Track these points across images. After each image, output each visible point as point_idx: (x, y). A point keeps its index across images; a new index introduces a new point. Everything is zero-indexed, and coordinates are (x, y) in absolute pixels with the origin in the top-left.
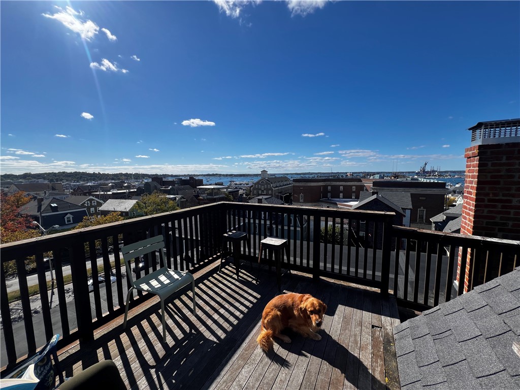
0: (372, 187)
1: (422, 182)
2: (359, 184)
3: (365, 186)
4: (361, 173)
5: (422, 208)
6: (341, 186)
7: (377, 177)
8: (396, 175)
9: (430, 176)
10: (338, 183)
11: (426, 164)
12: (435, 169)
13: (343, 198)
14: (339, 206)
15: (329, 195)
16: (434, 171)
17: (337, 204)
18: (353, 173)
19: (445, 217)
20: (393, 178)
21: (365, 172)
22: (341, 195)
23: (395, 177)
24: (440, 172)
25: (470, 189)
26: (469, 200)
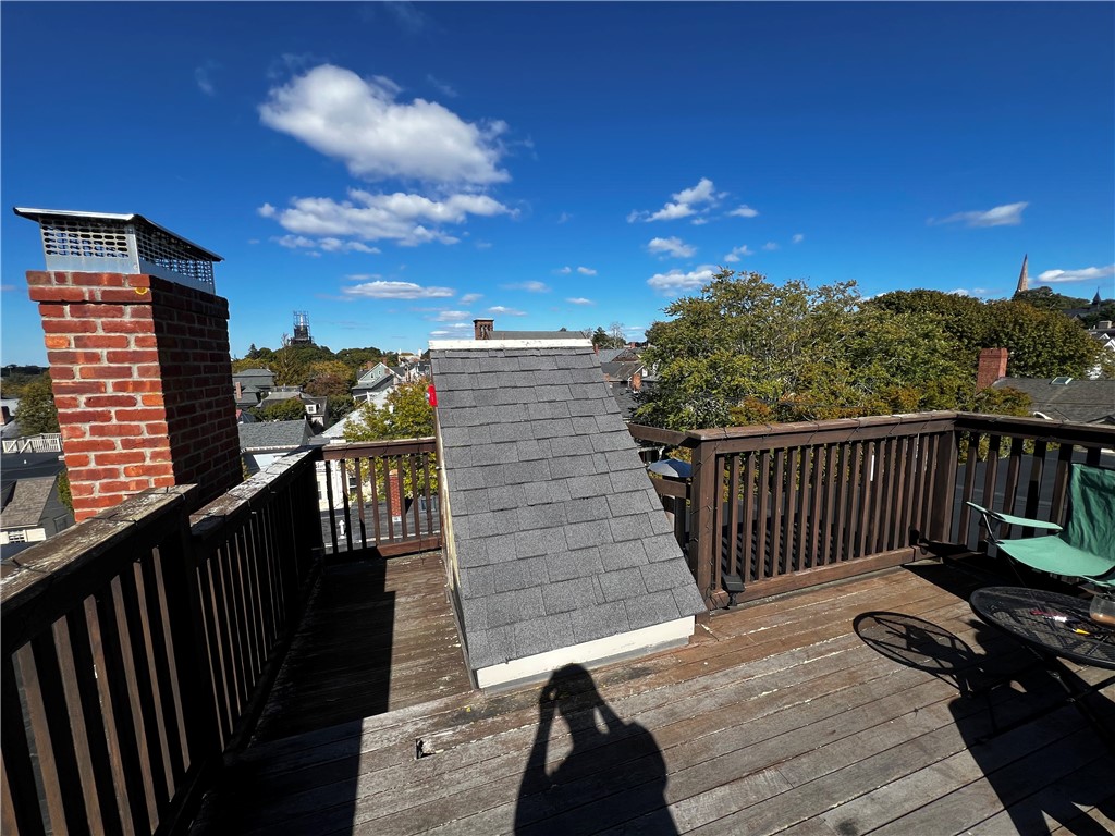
25: (110, 392)
26: (114, 421)
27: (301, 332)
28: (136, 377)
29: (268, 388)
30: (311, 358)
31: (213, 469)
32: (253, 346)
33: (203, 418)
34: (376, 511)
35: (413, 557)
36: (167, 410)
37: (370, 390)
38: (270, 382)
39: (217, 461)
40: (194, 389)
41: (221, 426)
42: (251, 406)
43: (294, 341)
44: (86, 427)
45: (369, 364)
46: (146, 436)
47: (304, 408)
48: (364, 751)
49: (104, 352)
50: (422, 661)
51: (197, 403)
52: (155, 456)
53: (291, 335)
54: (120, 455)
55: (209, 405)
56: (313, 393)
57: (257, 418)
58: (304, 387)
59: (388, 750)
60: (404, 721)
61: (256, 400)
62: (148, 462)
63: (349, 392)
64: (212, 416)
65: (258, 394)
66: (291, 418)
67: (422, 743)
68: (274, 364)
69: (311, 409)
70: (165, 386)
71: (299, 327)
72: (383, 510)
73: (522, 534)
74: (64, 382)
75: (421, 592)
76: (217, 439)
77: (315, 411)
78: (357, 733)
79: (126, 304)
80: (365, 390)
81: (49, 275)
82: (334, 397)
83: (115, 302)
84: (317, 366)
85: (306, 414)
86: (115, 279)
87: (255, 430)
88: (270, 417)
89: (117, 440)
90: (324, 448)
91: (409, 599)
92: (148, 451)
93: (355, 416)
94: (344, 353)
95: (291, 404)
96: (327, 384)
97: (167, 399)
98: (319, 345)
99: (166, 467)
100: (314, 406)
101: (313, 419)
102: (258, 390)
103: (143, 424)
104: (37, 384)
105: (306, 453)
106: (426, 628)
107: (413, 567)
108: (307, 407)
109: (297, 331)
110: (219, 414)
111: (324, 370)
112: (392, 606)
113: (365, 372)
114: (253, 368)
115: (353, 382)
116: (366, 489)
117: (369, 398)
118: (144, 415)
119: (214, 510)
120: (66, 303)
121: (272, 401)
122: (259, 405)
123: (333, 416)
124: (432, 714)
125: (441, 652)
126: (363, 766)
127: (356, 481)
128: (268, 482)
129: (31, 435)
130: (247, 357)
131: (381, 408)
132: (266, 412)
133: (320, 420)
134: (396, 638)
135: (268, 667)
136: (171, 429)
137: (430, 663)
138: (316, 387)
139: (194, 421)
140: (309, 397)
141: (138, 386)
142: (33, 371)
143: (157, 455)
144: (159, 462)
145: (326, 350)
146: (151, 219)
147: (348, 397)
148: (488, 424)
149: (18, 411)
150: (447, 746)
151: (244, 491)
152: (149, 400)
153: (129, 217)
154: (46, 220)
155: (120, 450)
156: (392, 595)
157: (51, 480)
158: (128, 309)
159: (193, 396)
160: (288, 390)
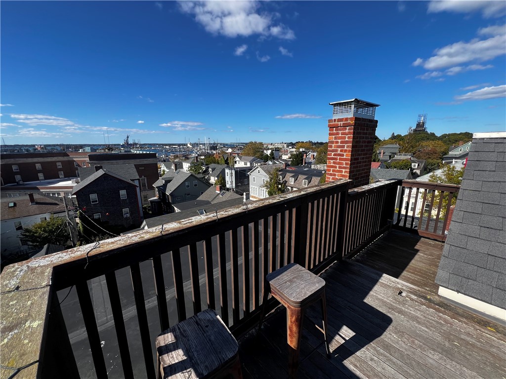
0: (89, 161)
1: (135, 154)
2: (65, 159)
3: (74, 161)
4: (57, 145)
5: (143, 176)
6: (38, 163)
7: (88, 149)
8: (110, 147)
9: (134, 148)
10: (30, 160)
11: (128, 137)
12: (136, 142)
13: (45, 179)
14: (41, 190)
15: (18, 178)
16: (136, 144)
17: (38, 189)
18: (46, 146)
19: (164, 181)
20: (107, 150)
21: (63, 145)
22: (41, 176)
23: (109, 150)
24: (140, 145)
25: (339, 152)
26: (338, 161)
27: (421, 126)
28: (345, 148)
29: (395, 154)
30: (423, 139)
31: (360, 179)
32: (393, 134)
33: (360, 162)
34: (436, 224)
35: (437, 242)
36: (351, 158)
37: (456, 158)
38: (397, 151)
39: (362, 177)
40: (360, 152)
41: (365, 166)
42: (386, 161)
43: (415, 130)
44: (332, 161)
45: (461, 142)
46: (344, 166)
47: (411, 164)
48: (380, 280)
49: (340, 141)
50: (418, 277)
51: (360, 157)
52: (345, 172)
53: (414, 127)
54: (338, 170)
55: (363, 158)
56: (418, 157)
57: (387, 167)
58: (414, 154)
59: (389, 286)
60: (398, 283)
61: (389, 159)
62: (343, 173)
63: (441, 158)
64: (363, 162)
65: (390, 156)
66: (403, 169)
67: (402, 292)
68: (401, 142)
69: (415, 166)
70: (352, 151)
71: (419, 123)
72: (441, 225)
73: (498, 244)
74: (331, 149)
75: (433, 256)
76: (363, 170)
77: (416, 167)
78: (381, 276)
79: (347, 126)
80: (452, 158)
81: (332, 120)
82: (430, 160)
83: (345, 126)
84: (424, 143)
85: (411, 168)
86: (347, 119)
87: (384, 172)
88: (393, 167)
89: (338, 166)
90: (403, 181)
91: (425, 256)
92: (344, 170)
93: (439, 173)
94: (444, 136)
95: (404, 162)
96: (428, 154)
97: (352, 155)
98: (429, 132)
99: (347, 175)
100: (417, 165)
101: (414, 171)
102: (390, 154)
103: (344, 162)
104: (322, 148)
105: (394, 181)
106: (427, 269)
107: (434, 246)
108: (413, 164)
109: (418, 125)
110: (366, 162)
111: (429, 146)
112: (415, 254)
113: (455, 147)
114: (391, 144)
115: (445, 153)
116: (434, 212)
117: (454, 163)
118: (345, 160)
119: (356, 190)
120: (334, 127)
121: (396, 160)
122: (389, 161)
123: (426, 170)
124: (411, 288)
125: (431, 280)
126: (378, 283)
127: (430, 207)
128: (375, 187)
129: (317, 164)
130: (390, 139)
131: (459, 169)
132: (392, 164)
133: (418, 172)
134: (411, 264)
135: (360, 246)
136: (351, 164)
137: (423, 280)
138: (421, 155)
139: (357, 163)
140: (415, 159)
141: (346, 151)
142: (322, 144)
143: (346, 172)
144: (346, 174)
145: (433, 134)
146: (359, 99)
147: (440, 161)
148: (500, 182)
149: (317, 156)
150: (412, 300)
151: (366, 188)
152: (347, 155)
153: (353, 100)
154: (335, 105)
155: (338, 169)
156: (417, 251)
157: (319, 178)
158: (348, 128)
159: (359, 155)
160: (405, 155)
